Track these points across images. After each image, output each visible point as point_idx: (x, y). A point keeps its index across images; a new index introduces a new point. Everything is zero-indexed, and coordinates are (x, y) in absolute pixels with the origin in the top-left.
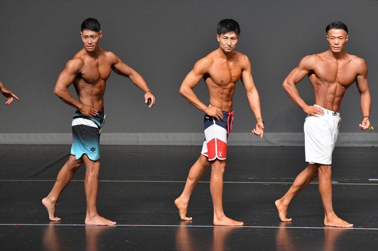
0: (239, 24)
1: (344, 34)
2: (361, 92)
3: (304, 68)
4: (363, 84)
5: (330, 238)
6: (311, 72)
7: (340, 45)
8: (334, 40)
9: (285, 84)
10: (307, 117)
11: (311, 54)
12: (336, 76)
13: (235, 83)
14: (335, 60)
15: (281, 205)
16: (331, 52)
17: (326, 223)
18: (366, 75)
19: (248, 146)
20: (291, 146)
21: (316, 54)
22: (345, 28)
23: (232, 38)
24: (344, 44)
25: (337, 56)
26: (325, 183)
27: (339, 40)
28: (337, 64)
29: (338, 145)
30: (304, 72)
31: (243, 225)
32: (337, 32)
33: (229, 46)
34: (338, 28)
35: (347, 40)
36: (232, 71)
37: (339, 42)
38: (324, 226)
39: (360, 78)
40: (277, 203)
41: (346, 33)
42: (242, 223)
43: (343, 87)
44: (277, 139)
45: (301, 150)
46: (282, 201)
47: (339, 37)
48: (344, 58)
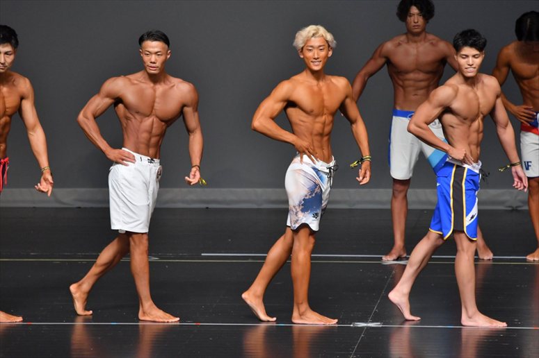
0: (17, 33)
1: (163, 48)
2: (189, 131)
3: (108, 96)
4: (193, 120)
5: (147, 339)
6: (118, 100)
7: (158, 64)
8: (150, 57)
9: (81, 117)
10: (112, 166)
11: (118, 75)
12: (153, 107)
13: (10, 116)
14: (152, 85)
15: (78, 291)
16: (146, 73)
17: (141, 317)
18: (196, 105)
19: (30, 208)
20: (92, 208)
21: (125, 75)
22: (165, 40)
23: (6, 53)
24: (165, 63)
25: (155, 79)
26: (140, 259)
27: (157, 57)
28: (155, 91)
29: (158, 206)
30: (108, 101)
31: (23, 321)
32: (154, 46)
33: (2, 64)
34: (156, 40)
35: (169, 56)
36: (6, 100)
37: (156, 60)
38: (139, 320)
39: (188, 110)
40: (73, 288)
41: (166, 46)
42: (20, 319)
43: (163, 123)
44: (72, 197)
45: (104, 213)
46: (80, 285)
47: (156, 53)
48: (164, 82)
